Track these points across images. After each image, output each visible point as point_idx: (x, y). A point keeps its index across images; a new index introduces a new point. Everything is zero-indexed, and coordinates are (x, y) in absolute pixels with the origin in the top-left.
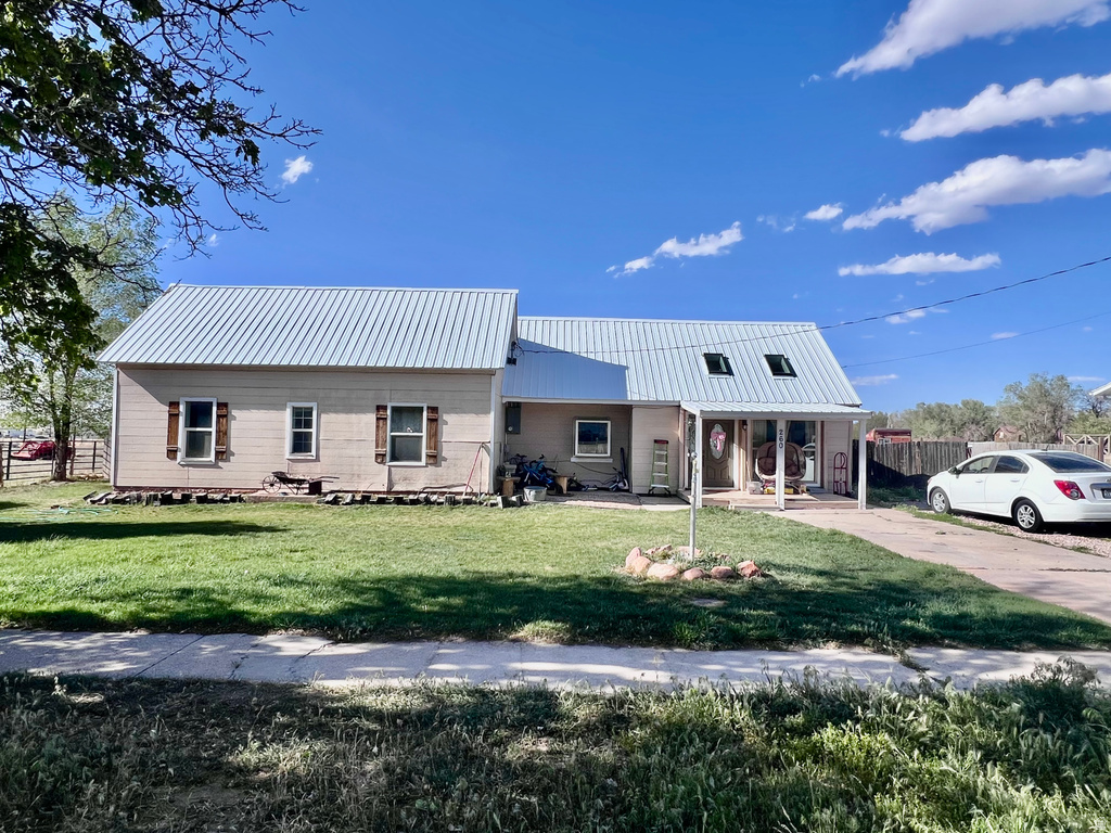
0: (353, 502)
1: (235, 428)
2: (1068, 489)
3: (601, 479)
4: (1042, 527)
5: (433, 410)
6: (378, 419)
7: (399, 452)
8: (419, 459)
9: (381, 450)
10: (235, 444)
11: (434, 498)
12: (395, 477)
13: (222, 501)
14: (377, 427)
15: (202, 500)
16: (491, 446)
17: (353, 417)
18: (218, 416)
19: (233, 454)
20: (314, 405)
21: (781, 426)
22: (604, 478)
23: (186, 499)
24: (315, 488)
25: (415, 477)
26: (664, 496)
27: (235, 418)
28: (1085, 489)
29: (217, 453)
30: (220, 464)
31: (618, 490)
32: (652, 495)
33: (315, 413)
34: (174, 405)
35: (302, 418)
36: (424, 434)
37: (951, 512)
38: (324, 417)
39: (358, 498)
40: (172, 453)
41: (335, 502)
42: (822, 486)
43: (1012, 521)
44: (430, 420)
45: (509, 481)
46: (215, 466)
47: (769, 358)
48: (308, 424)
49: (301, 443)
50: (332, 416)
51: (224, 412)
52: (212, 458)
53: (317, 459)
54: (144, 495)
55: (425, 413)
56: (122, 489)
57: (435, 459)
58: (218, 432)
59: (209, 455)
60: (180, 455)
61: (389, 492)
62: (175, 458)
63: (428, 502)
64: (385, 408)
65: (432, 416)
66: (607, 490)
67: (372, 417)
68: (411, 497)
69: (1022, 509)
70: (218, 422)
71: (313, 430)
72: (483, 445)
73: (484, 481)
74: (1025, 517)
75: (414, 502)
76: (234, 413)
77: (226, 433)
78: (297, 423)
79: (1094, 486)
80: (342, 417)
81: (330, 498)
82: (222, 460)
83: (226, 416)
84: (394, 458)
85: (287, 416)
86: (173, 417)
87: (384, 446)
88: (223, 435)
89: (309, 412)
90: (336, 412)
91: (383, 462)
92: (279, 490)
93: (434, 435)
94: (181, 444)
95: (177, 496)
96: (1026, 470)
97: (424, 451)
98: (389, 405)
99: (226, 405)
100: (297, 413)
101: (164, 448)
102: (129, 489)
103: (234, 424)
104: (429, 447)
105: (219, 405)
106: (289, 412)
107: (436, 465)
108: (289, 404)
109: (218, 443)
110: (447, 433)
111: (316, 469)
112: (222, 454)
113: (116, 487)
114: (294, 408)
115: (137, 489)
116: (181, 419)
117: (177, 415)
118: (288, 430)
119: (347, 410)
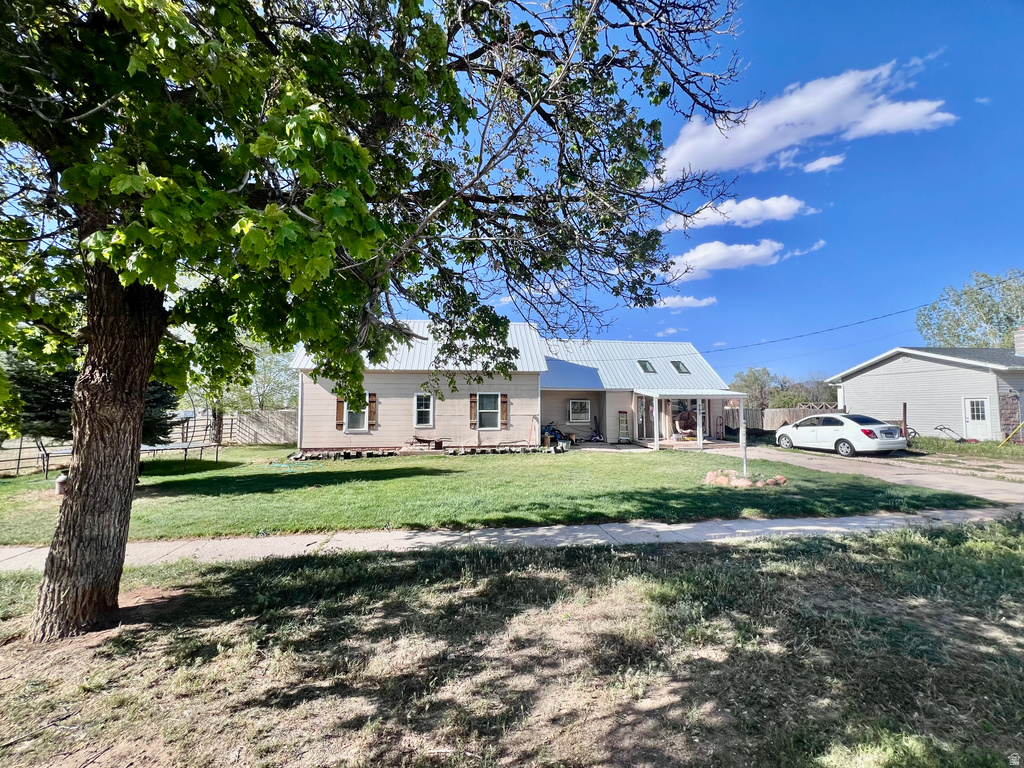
0: (466, 453)
1: (381, 409)
2: (869, 433)
3: (585, 435)
4: (856, 454)
5: (504, 396)
6: (471, 402)
7: (485, 421)
8: (496, 426)
9: (474, 421)
10: (381, 419)
11: (513, 449)
12: (482, 437)
13: (383, 455)
14: (471, 407)
15: (370, 455)
16: (539, 417)
17: (457, 401)
18: (371, 402)
19: (380, 426)
20: (431, 395)
21: (699, 402)
22: (586, 434)
23: (359, 455)
24: (439, 445)
25: (495, 436)
26: (627, 443)
27: (381, 403)
28: (877, 433)
29: (370, 425)
30: (371, 432)
31: (598, 441)
32: (619, 444)
33: (432, 399)
35: (423, 402)
36: (499, 410)
37: (792, 446)
38: (437, 402)
39: (469, 450)
40: (339, 426)
41: (455, 454)
42: (710, 435)
43: (835, 452)
44: (503, 402)
45: (548, 437)
46: (368, 433)
47: (673, 362)
48: (427, 406)
49: (423, 418)
50: (443, 402)
51: (373, 399)
52: (366, 428)
53: (434, 428)
54: (332, 453)
55: (499, 398)
56: (306, 450)
57: (505, 425)
58: (370, 412)
59: (362, 426)
60: (345, 427)
61: (479, 447)
62: (342, 429)
63: (511, 452)
64: (475, 395)
65: (504, 400)
66: (590, 441)
67: (467, 401)
68: (501, 449)
69: (841, 445)
70: (370, 405)
71: (431, 410)
72: (535, 417)
73: (536, 439)
74: (843, 449)
75: (503, 452)
76: (380, 400)
77: (375, 413)
78: (419, 406)
79: (881, 432)
80: (449, 401)
81: (451, 451)
82: (373, 430)
83: (375, 402)
84: (481, 426)
85: (415, 401)
86: (340, 402)
87: (475, 418)
88: (373, 414)
89: (428, 399)
91: (474, 429)
92: (417, 448)
93: (505, 412)
94: (345, 419)
95: (353, 453)
96: (842, 424)
97: (499, 421)
98: (478, 394)
99: (375, 395)
100: (419, 399)
101: (335, 423)
102: (310, 450)
103: (380, 407)
104: (502, 419)
105: (370, 395)
106: (415, 398)
107: (507, 429)
108: (416, 394)
109: (369, 419)
110: (513, 410)
111: (433, 434)
112: (373, 426)
113: (301, 449)
114: (417, 396)
115: (316, 449)
116: (345, 404)
117: (343, 402)
118: (415, 410)
119: (452, 397)
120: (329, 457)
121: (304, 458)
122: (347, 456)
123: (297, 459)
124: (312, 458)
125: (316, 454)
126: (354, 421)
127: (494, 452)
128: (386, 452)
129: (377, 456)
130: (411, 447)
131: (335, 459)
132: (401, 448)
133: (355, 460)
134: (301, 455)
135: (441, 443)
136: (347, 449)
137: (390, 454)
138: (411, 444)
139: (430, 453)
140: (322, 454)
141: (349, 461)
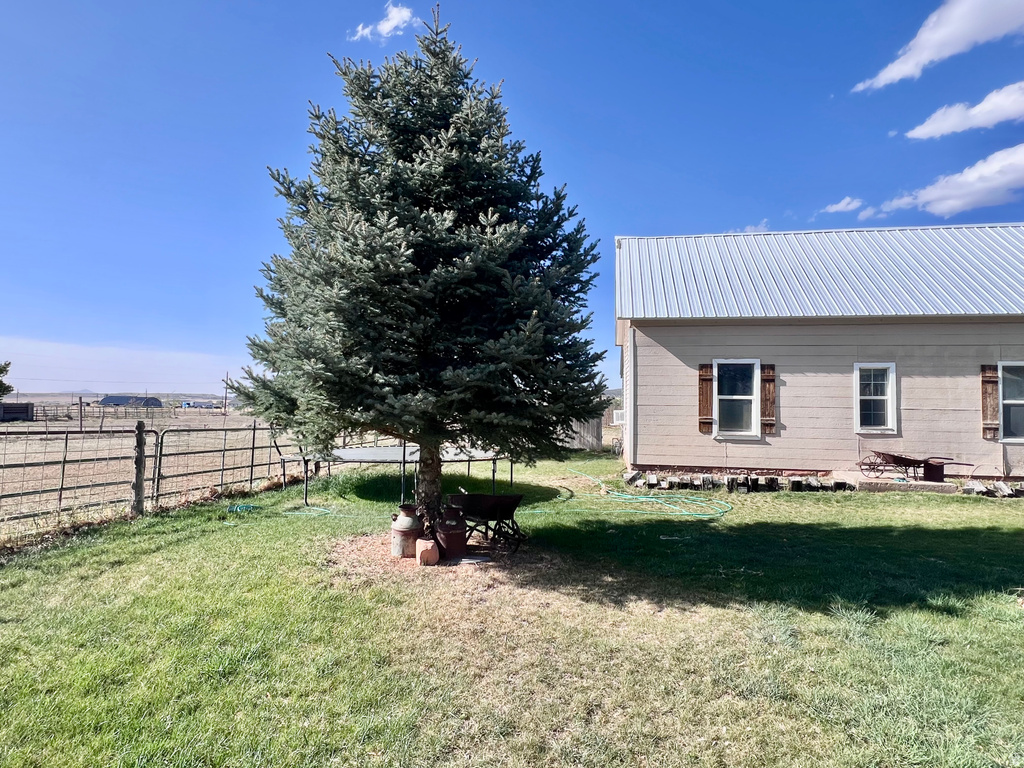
1: (785, 395)
6: (984, 382)
7: (1019, 424)
9: (991, 423)
10: (785, 414)
12: (1012, 459)
14: (984, 393)
17: (947, 381)
18: (764, 381)
19: (784, 428)
20: (892, 366)
27: (784, 383)
29: (764, 426)
30: (768, 439)
33: (892, 376)
34: (705, 367)
35: (872, 382)
38: (905, 381)
40: (705, 426)
46: (761, 442)
48: (880, 390)
49: (871, 414)
50: (918, 381)
51: (769, 375)
52: (755, 430)
53: (899, 434)
58: (763, 400)
59: (748, 427)
60: (715, 428)
62: (710, 432)
64: (995, 368)
67: (976, 381)
70: (763, 388)
71: (890, 397)
76: (784, 377)
77: (774, 402)
78: (864, 389)
80: (931, 381)
82: (771, 434)
83: (773, 381)
84: (1008, 433)
85: (855, 378)
86: (705, 381)
87: (995, 417)
88: (770, 404)
89: (882, 374)
90: (923, 374)
91: (994, 439)
92: (893, 476)
94: (715, 415)
95: (762, 480)
98: (1000, 365)
99: (772, 367)
100: (865, 376)
101: (696, 420)
102: (652, 468)
103: (784, 392)
105: (763, 368)
106: (856, 375)
108: (857, 366)
109: (763, 414)
111: (898, 448)
112: (770, 427)
113: (635, 466)
114: (861, 370)
115: (662, 468)
116: (715, 384)
117: (711, 380)
118: (856, 398)
119: (939, 372)
120: (716, 486)
121: (664, 485)
122: (754, 487)
123: (651, 486)
124: (683, 486)
125: (687, 478)
126: (733, 417)
128: (830, 481)
129: (810, 488)
130: (872, 474)
131: (731, 490)
132: (827, 473)
133: (769, 496)
134: (653, 478)
135: (940, 467)
136: (720, 469)
137: (840, 486)
138: (872, 467)
139: (932, 489)
140: (698, 479)
141: (758, 497)
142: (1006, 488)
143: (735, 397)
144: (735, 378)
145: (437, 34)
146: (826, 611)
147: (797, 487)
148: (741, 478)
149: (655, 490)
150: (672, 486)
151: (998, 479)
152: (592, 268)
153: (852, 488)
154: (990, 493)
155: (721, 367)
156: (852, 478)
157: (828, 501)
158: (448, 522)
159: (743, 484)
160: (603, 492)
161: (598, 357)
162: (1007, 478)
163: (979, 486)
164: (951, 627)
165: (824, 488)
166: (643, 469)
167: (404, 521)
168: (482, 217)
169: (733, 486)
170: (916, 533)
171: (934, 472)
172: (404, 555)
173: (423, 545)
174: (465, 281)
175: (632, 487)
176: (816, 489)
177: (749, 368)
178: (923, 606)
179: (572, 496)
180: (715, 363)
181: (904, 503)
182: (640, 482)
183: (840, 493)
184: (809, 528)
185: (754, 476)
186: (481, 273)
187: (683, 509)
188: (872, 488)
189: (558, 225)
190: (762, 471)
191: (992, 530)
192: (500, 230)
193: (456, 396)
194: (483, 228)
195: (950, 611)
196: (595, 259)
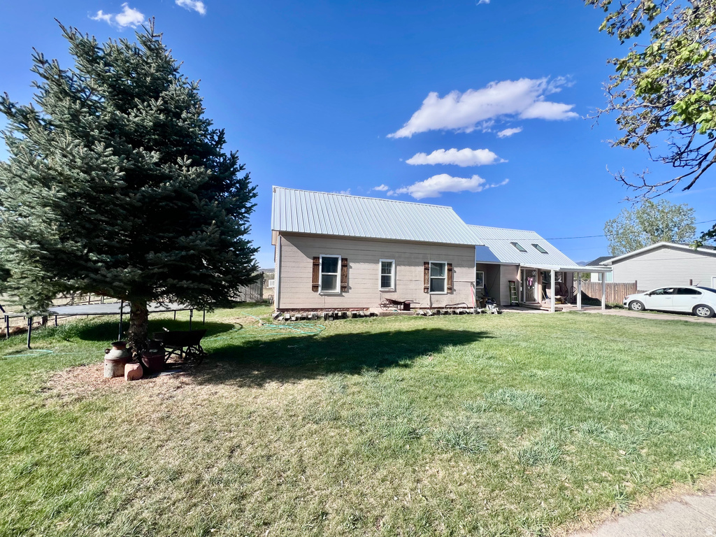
1: (351, 273)
5: (450, 265)
6: (425, 269)
7: (435, 286)
8: (443, 290)
9: (426, 286)
10: (351, 283)
12: (433, 300)
14: (425, 273)
16: (475, 284)
17: (413, 268)
18: (343, 266)
19: (351, 288)
20: (394, 261)
25: (443, 300)
26: (516, 306)
27: (351, 268)
29: (342, 287)
30: (343, 294)
32: (511, 306)
33: (393, 266)
34: (316, 259)
35: (386, 268)
36: (446, 277)
37: (644, 309)
38: (398, 268)
40: (315, 288)
44: (450, 270)
46: (340, 295)
48: (389, 271)
49: (385, 282)
50: (403, 267)
51: (345, 263)
52: (338, 290)
53: (395, 291)
55: (446, 267)
57: (451, 289)
58: (342, 275)
59: (335, 288)
60: (320, 289)
62: (317, 291)
64: (428, 263)
65: (450, 268)
67: (422, 268)
69: (700, 309)
70: (342, 269)
71: (392, 275)
72: (472, 283)
73: (473, 301)
74: (702, 312)
76: (351, 264)
78: (383, 271)
80: (407, 268)
82: (345, 292)
83: (346, 266)
84: (431, 291)
85: (380, 266)
86: (316, 265)
87: (428, 283)
88: (345, 277)
89: (390, 264)
90: (404, 265)
91: (427, 292)
92: (392, 309)
93: (451, 278)
94: (320, 283)
95: (340, 314)
96: (700, 293)
97: (446, 286)
98: (430, 262)
99: (346, 260)
100: (384, 265)
101: (311, 285)
102: (288, 310)
103: (351, 271)
104: (448, 284)
105: (342, 260)
106: (380, 264)
107: (452, 293)
108: (381, 260)
109: (342, 282)
110: (456, 277)
111: (394, 297)
112: (345, 288)
113: (279, 309)
114: (382, 262)
115: (293, 310)
116: (320, 267)
117: (318, 265)
118: (380, 275)
119: (410, 265)
120: (318, 318)
121: (293, 318)
122: (336, 317)
123: (287, 320)
124: (303, 319)
125: (305, 314)
126: (328, 283)
127: (454, 313)
128: (368, 313)
129: (361, 316)
130: (385, 309)
131: (325, 319)
132: (367, 309)
133: (343, 321)
134: (287, 316)
135: (409, 305)
136: (322, 309)
137: (372, 315)
138: (385, 306)
139: (406, 314)
140: (310, 315)
141: (338, 322)
142: (430, 312)
143: (330, 274)
144: (330, 264)
145: (152, 36)
146: (359, 374)
147: (355, 316)
148: (330, 313)
149: (289, 322)
150: (297, 319)
151: (428, 308)
152: (253, 201)
153: (377, 315)
154: (425, 315)
155: (323, 258)
156: (377, 311)
157: (367, 322)
158: (151, 351)
159: (332, 316)
160: (260, 325)
161: (255, 250)
162: (431, 308)
163: (422, 312)
164: (406, 373)
165: (366, 316)
166: (283, 311)
167: (115, 353)
168: (179, 160)
169: (326, 317)
170: (399, 334)
171: (407, 307)
172: (115, 376)
173: (129, 368)
174: (166, 197)
175: (276, 321)
176: (362, 316)
177: (336, 259)
178: (398, 365)
179: (241, 328)
180: (321, 256)
181: (396, 320)
182: (281, 318)
183: (372, 318)
184: (358, 335)
185: (336, 312)
186: (178, 194)
187: (301, 330)
188: (384, 315)
189: (234, 173)
190: (340, 309)
191: (424, 329)
192: (193, 170)
193: (156, 270)
194: (181, 166)
195: (406, 366)
196: (255, 195)
